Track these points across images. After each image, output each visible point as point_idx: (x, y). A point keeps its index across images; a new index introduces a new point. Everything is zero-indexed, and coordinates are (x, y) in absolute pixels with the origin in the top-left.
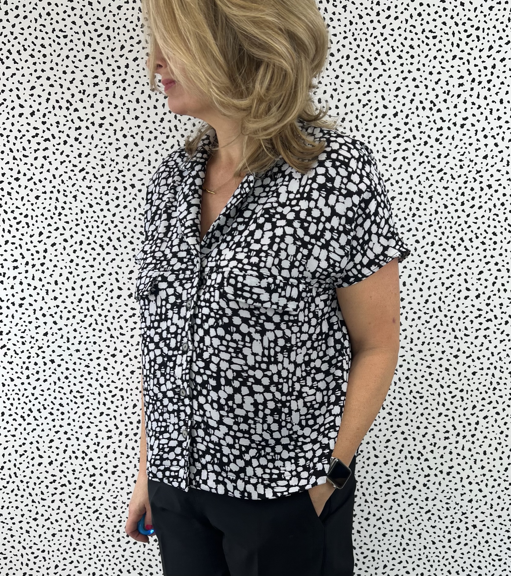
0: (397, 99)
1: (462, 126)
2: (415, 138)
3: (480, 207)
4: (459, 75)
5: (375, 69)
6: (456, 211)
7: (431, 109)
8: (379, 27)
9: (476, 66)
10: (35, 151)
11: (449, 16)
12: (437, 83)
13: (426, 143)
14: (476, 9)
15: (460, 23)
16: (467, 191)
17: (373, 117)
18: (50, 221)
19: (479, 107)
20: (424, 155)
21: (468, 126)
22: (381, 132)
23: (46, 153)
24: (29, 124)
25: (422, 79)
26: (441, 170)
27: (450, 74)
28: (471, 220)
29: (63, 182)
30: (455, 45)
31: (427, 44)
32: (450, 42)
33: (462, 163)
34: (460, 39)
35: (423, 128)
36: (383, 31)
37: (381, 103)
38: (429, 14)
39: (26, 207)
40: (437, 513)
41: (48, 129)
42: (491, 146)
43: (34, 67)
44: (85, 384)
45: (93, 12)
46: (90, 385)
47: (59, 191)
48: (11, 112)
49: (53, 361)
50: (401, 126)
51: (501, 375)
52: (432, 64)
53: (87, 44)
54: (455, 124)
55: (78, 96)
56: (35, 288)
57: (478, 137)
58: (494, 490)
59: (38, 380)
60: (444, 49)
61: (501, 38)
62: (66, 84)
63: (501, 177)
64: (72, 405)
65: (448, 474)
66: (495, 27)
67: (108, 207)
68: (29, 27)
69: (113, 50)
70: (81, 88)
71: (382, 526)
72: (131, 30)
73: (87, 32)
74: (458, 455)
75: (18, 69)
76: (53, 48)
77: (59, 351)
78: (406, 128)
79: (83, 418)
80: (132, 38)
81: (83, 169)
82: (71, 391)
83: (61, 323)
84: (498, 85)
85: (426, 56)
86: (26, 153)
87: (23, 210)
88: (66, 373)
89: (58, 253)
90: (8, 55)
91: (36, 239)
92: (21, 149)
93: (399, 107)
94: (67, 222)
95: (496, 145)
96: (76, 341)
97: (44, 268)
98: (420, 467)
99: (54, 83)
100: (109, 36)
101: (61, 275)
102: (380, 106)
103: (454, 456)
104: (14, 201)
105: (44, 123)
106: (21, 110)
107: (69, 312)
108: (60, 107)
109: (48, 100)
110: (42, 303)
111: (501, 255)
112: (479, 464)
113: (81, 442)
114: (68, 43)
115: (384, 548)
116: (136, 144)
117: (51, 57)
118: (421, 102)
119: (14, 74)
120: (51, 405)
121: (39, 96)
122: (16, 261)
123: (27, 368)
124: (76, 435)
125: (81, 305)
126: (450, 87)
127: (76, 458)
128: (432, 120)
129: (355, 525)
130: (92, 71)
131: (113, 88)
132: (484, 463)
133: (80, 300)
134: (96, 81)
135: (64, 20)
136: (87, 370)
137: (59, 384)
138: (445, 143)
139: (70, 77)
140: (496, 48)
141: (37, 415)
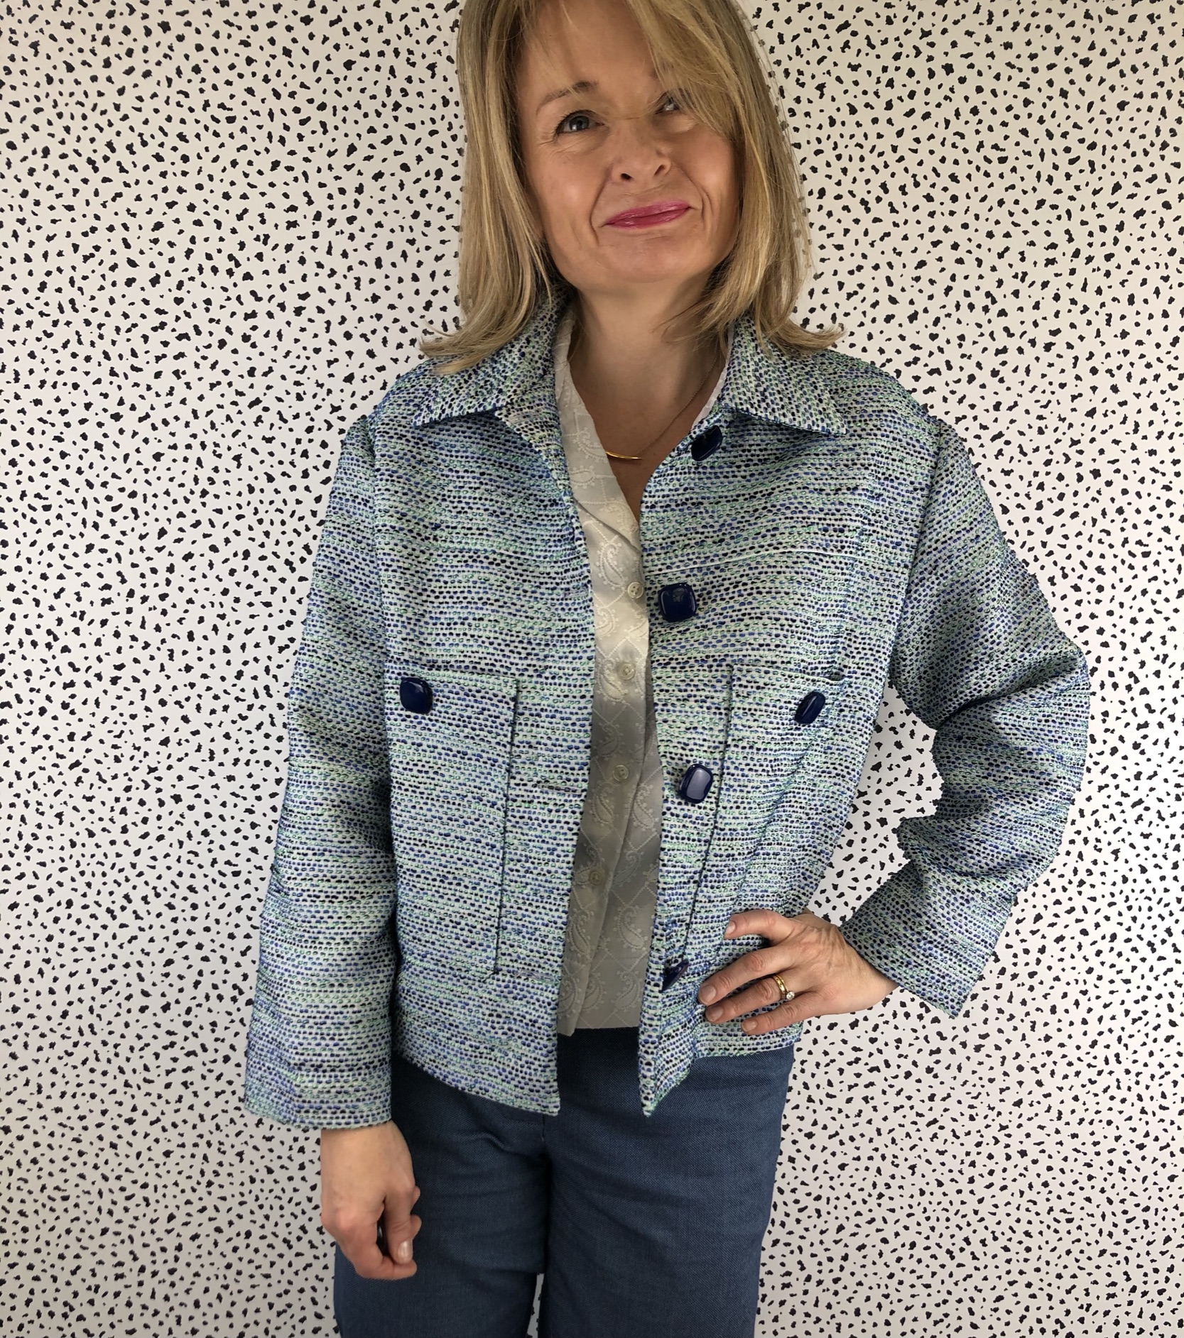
0: (918, 285)
1: (1048, 347)
2: (949, 367)
3: (1075, 515)
4: (1049, 241)
5: (876, 220)
6: (1026, 520)
7: (986, 309)
8: (890, 132)
9: (1084, 223)
10: (158, 359)
11: (1035, 118)
12: (1001, 256)
13: (971, 378)
14: (1090, 105)
15: (1057, 133)
16: (1050, 481)
17: (867, 321)
18: (181, 506)
19: (1086, 309)
20: (966, 402)
21: (1059, 347)
22: (882, 351)
23: (180, 365)
24: (146, 302)
25: (972, 246)
26: (1000, 435)
27: (1029, 238)
28: (1054, 540)
29: (213, 426)
30: (1044, 177)
31: (987, 174)
32: (1034, 172)
33: (1042, 423)
34: (1056, 167)
35: (967, 348)
36: (896, 141)
37: (886, 291)
38: (994, 112)
39: (132, 476)
40: (950, 1126)
41: (188, 315)
42: (1104, 391)
43: (162, 183)
44: (244, 847)
45: (292, 71)
46: (254, 850)
47: (203, 446)
48: (109, 274)
49: (177, 799)
50: (924, 340)
51: (1096, 855)
52: (993, 216)
53: (276, 138)
54: (1033, 342)
55: (253, 247)
56: (147, 645)
57: (1077, 371)
58: (1066, 1084)
59: (145, 836)
60: (1020, 186)
61: (1138, 169)
62: (229, 221)
63: (1119, 455)
64: (214, 889)
65: (978, 1048)
66: (1127, 145)
67: (306, 482)
68: (154, 95)
69: (330, 154)
70: (261, 230)
71: (838, 1149)
72: (372, 114)
73: (277, 114)
74: (1001, 1011)
75: (127, 185)
76: (203, 143)
77: (191, 778)
78: (933, 346)
79: (237, 918)
80: (372, 130)
81: (257, 401)
82: (214, 862)
83: (197, 721)
84: (1127, 266)
85: (984, 199)
86: (137, 363)
87: (126, 482)
88: (205, 824)
89: (197, 574)
90: (108, 152)
91: (151, 542)
92: (127, 354)
93: (921, 302)
94: (219, 511)
95: (1115, 389)
96: (229, 760)
97: (166, 605)
98: (921, 1034)
99: (204, 218)
100: (323, 124)
101: (201, 620)
102: (882, 297)
103: (991, 1014)
104: (108, 462)
105: (178, 301)
106: (131, 272)
107: (216, 697)
108: (215, 270)
109: (189, 253)
110: (158, 678)
111: (1110, 613)
112: (1041, 1031)
113: (230, 965)
114: (237, 133)
115: (840, 1192)
116: (371, 354)
117: (199, 163)
118: (967, 294)
119: (119, 195)
120: (172, 889)
121: (171, 244)
122: (107, 587)
123: (124, 811)
124: (221, 952)
125: (241, 683)
126: (1027, 266)
127: (220, 998)
128: (987, 332)
129: (787, 1148)
130: (286, 196)
131: (327, 234)
132: (1051, 1031)
133: (239, 675)
134: (292, 216)
135: (229, 83)
136: (249, 818)
137: (189, 845)
138: (1011, 379)
139: (236, 205)
140: (1127, 189)
141: (142, 909)
